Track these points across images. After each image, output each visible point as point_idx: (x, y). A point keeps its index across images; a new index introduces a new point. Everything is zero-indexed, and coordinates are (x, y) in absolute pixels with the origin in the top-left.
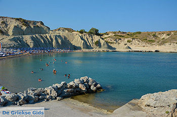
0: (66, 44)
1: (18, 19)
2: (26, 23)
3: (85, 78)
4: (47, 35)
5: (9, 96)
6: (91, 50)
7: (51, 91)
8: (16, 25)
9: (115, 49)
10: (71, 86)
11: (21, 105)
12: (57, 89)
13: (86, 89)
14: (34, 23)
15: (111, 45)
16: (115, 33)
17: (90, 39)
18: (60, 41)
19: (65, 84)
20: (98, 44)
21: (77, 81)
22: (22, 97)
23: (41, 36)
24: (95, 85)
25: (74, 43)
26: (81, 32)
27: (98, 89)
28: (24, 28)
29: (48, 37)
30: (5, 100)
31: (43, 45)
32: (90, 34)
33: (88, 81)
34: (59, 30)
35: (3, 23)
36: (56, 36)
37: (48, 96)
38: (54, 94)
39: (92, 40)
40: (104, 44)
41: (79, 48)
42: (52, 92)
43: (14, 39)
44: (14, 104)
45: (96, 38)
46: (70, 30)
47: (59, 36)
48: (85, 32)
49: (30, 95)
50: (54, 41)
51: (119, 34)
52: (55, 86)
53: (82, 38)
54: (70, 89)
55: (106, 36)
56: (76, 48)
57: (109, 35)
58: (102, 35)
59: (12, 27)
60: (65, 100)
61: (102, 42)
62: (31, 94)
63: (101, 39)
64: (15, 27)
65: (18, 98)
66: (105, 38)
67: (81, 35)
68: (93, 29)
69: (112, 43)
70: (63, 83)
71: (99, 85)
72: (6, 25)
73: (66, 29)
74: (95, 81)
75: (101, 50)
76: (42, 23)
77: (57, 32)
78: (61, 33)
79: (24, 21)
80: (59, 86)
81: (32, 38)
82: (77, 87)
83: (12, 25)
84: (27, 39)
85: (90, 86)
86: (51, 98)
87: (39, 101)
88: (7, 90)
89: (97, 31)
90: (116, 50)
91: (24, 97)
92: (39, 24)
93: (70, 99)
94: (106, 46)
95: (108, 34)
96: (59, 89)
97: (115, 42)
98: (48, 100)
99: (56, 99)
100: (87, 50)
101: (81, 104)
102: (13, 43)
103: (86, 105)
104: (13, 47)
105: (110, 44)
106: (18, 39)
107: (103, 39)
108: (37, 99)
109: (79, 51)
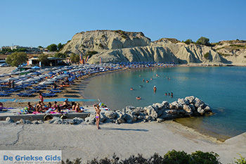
0: (169, 57)
1: (117, 32)
2: (125, 35)
3: (190, 98)
4: (148, 47)
5: (108, 113)
6: (200, 64)
7: (150, 111)
8: (115, 37)
9: (230, 62)
10: (174, 107)
11: (119, 123)
12: (158, 110)
13: (192, 111)
14: (134, 34)
15: (226, 58)
16: (231, 42)
17: (198, 51)
18: (162, 54)
19: (167, 104)
20: (209, 56)
21: (180, 101)
22: (121, 115)
23: (141, 49)
24: (203, 107)
25: (178, 56)
26: (188, 43)
27: (207, 112)
28: (124, 40)
29: (149, 50)
30: (104, 116)
31: (143, 59)
32: (199, 44)
33: (194, 102)
34: (161, 41)
35: (104, 36)
36: (157, 48)
37: (147, 117)
38: (154, 114)
39: (201, 52)
40: (216, 57)
41: (185, 62)
42: (152, 112)
43: (113, 53)
44: (113, 122)
45: (206, 49)
46: (174, 41)
47: (162, 48)
48: (192, 42)
49: (128, 114)
50: (155, 54)
51: (237, 44)
52: (155, 105)
53: (188, 50)
54: (172, 111)
55: (219, 47)
56: (180, 62)
57: (223, 46)
58: (214, 45)
59: (112, 40)
60: (166, 122)
61: (214, 54)
62: (130, 113)
63: (212, 51)
64: (115, 39)
65: (116, 116)
66: (218, 49)
67: (187, 46)
68: (202, 38)
69: (226, 55)
70: (164, 102)
71: (207, 108)
72: (106, 39)
73: (169, 40)
74: (203, 102)
75: (212, 64)
76: (142, 34)
77: (159, 43)
78: (164, 45)
79: (124, 33)
80: (160, 105)
81: (132, 52)
82: (181, 108)
83: (112, 37)
84: (127, 52)
85: (196, 108)
86: (151, 119)
87: (138, 121)
88: (106, 107)
89: (207, 41)
90: (233, 64)
91: (123, 116)
92: (139, 36)
93: (171, 121)
94: (218, 59)
95: (221, 44)
96: (159, 109)
97: (231, 53)
98: (147, 121)
99: (156, 120)
100: (195, 65)
101: (185, 128)
102: (112, 57)
103: (191, 130)
104: (112, 62)
105: (224, 57)
106: (117, 52)
107: (214, 50)
108: (135, 119)
109: (184, 65)
